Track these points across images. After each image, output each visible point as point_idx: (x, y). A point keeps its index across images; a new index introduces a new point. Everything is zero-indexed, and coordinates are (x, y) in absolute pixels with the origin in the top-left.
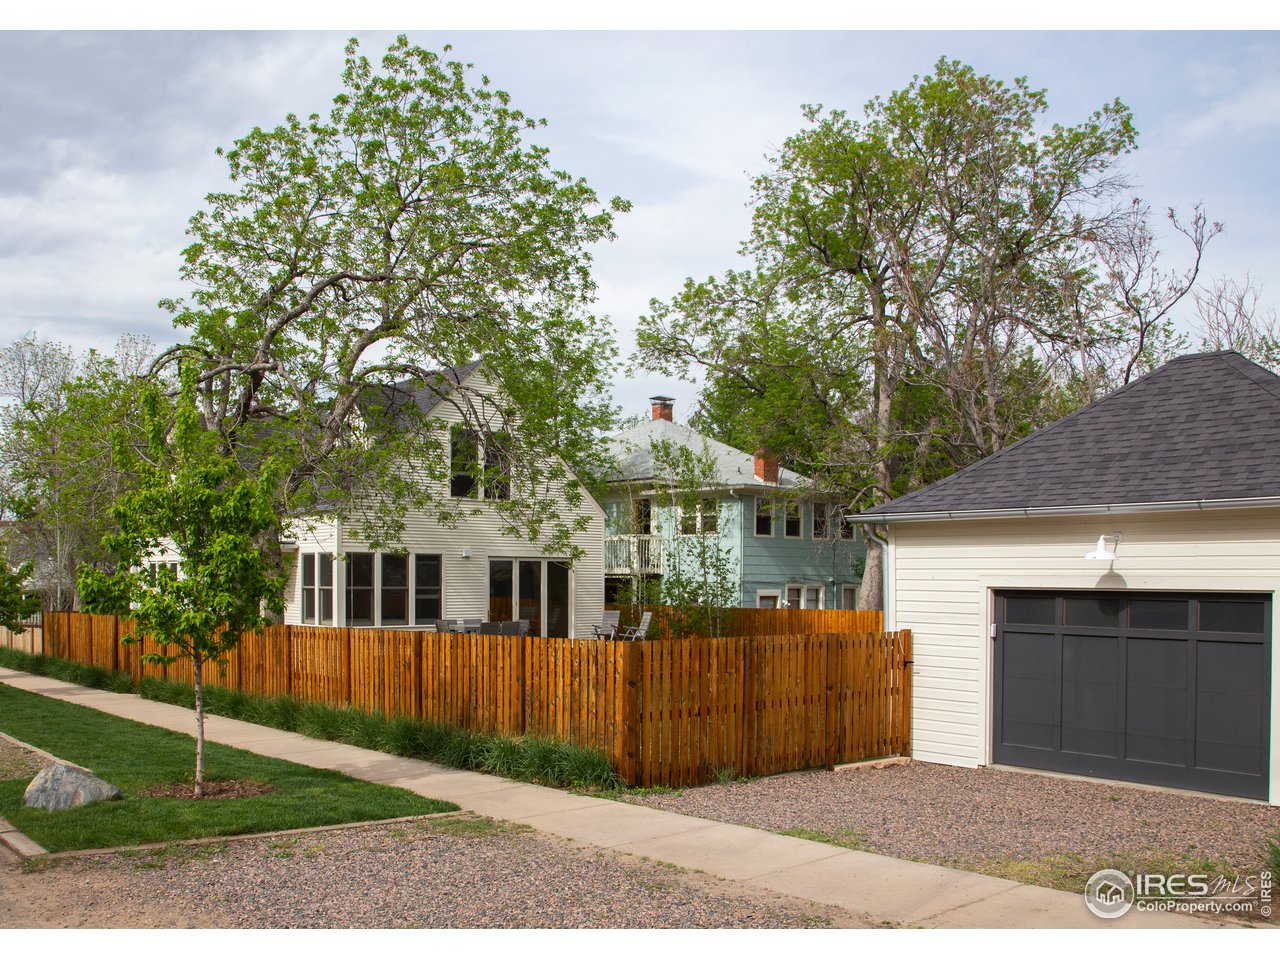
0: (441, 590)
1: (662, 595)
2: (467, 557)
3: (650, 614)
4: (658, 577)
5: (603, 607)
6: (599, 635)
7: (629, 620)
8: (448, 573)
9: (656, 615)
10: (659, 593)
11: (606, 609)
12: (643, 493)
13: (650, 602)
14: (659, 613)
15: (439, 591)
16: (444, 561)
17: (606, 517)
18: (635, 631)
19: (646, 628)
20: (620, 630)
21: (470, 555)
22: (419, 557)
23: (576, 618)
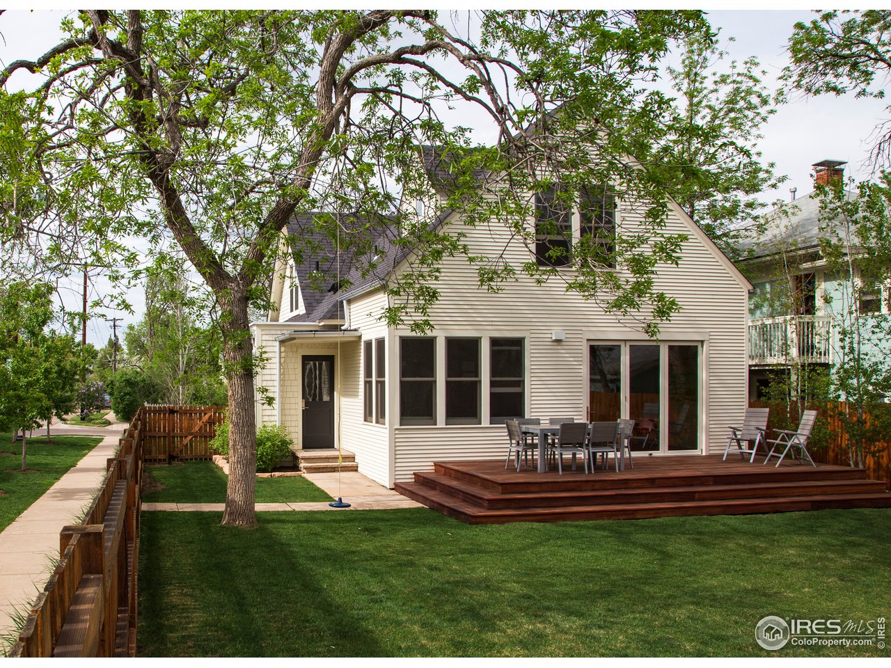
0: (524, 381)
1: (832, 387)
2: (558, 341)
3: (814, 413)
4: (827, 366)
5: (746, 404)
6: (738, 441)
7: (782, 420)
8: (532, 361)
9: (822, 413)
10: (828, 384)
11: (751, 405)
12: (805, 265)
13: (814, 396)
14: (826, 411)
15: (521, 384)
16: (527, 344)
17: (751, 288)
18: (790, 436)
19: (807, 432)
20: (769, 434)
21: (562, 337)
22: (495, 342)
23: (708, 416)
